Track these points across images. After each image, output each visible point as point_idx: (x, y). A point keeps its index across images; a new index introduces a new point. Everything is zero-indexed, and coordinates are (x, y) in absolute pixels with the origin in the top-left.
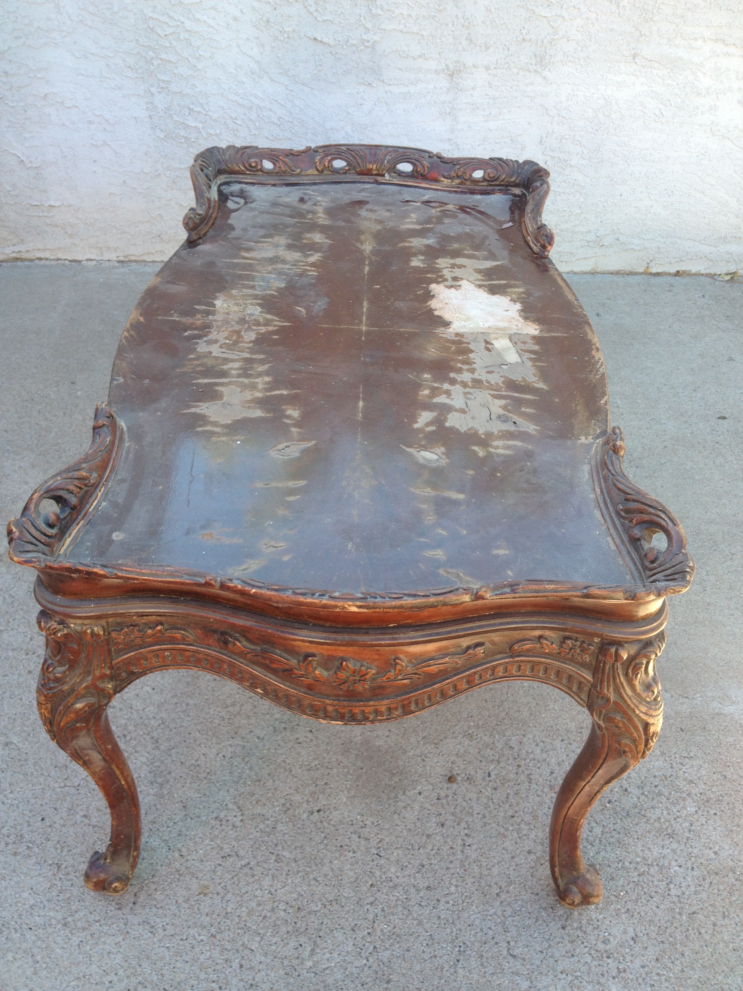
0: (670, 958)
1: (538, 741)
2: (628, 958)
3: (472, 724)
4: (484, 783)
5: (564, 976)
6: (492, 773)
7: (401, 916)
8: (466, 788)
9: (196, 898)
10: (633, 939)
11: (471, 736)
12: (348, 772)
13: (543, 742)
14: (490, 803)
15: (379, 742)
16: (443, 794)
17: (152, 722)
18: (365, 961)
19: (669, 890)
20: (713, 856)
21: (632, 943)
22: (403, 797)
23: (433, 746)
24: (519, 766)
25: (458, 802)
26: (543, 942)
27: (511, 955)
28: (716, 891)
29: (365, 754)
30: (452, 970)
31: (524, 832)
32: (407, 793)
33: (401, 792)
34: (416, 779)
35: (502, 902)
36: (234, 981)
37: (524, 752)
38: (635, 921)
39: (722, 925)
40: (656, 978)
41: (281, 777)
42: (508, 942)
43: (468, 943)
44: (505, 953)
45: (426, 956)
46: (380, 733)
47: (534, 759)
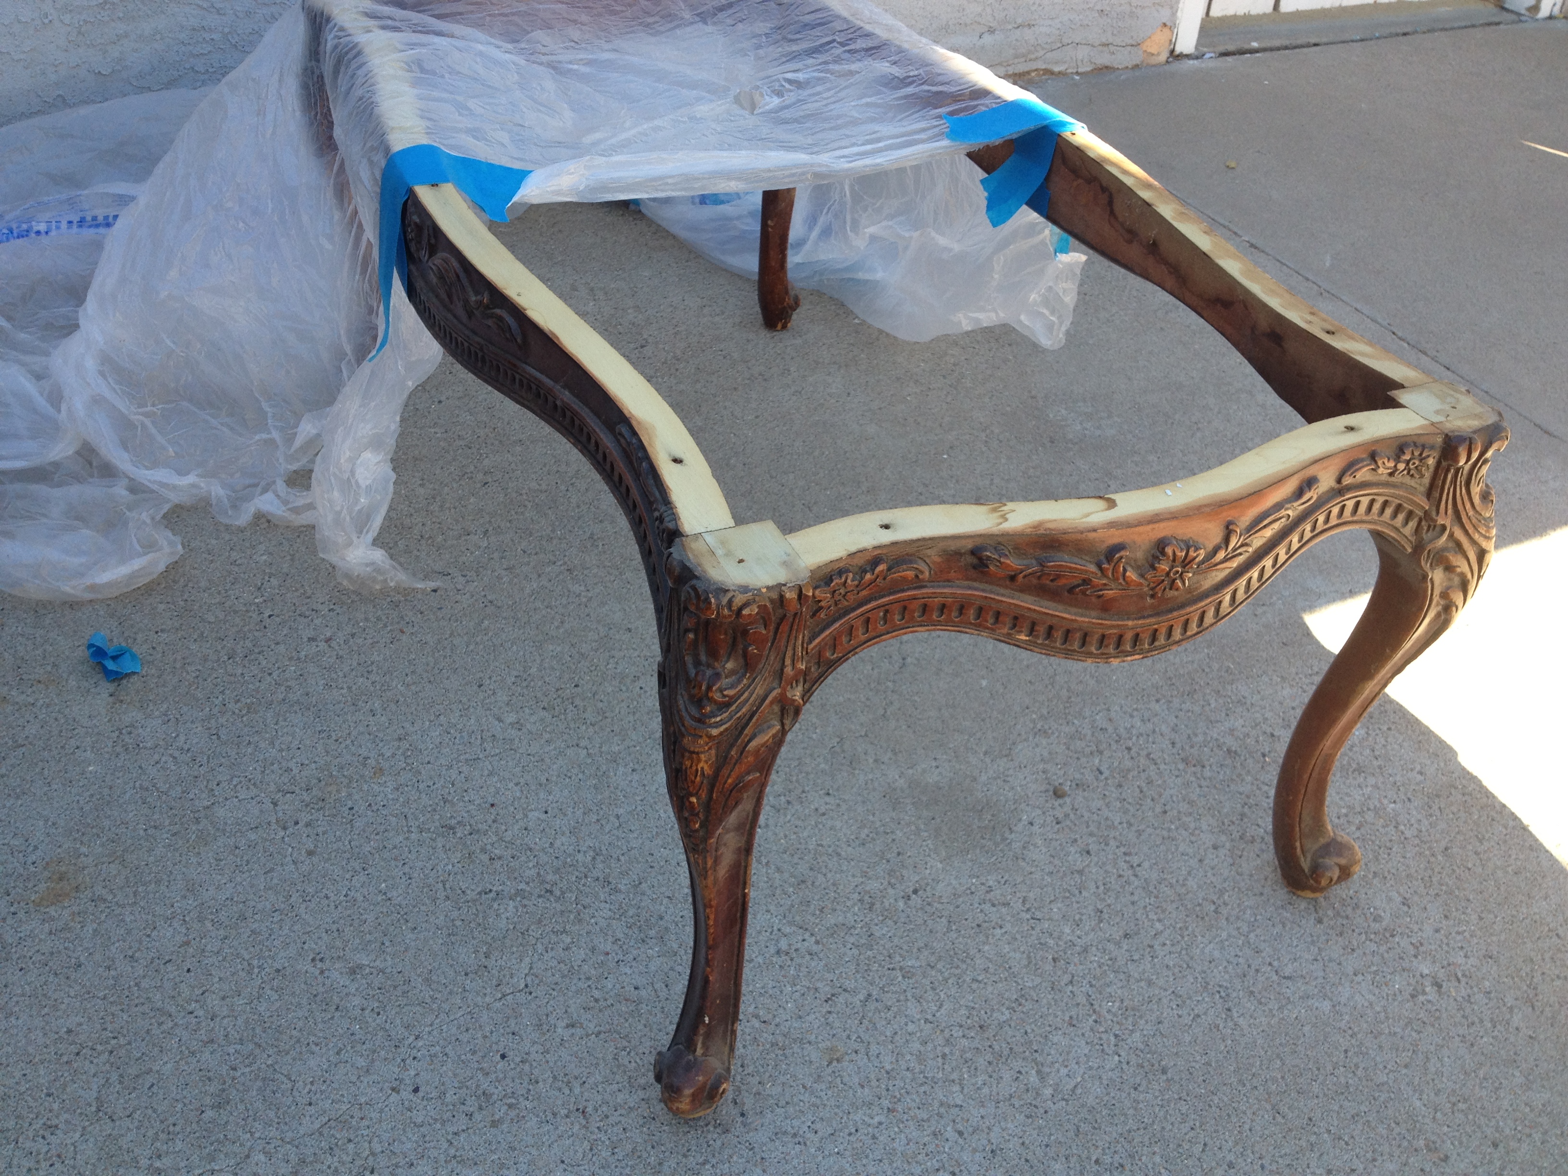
0: (1457, 910)
1: (1129, 710)
2: (1415, 928)
3: (1034, 716)
4: (1102, 784)
5: (1360, 978)
6: (1102, 768)
7: (1120, 984)
8: (1084, 797)
9: (829, 1070)
10: (1404, 904)
11: (1044, 733)
12: (918, 828)
13: (1136, 710)
14: (1127, 806)
15: (932, 778)
16: (1060, 816)
17: (580, 857)
18: (1116, 1058)
19: (1403, 833)
20: (1420, 778)
21: (1405, 908)
22: (1013, 835)
23: (1005, 759)
24: (1129, 749)
25: (1086, 818)
26: (1308, 947)
27: (1284, 978)
28: (1451, 816)
29: (924, 799)
30: (1230, 1024)
31: (1192, 825)
32: (1014, 828)
33: (1006, 829)
34: (1013, 807)
35: (1227, 919)
36: (966, 1157)
37: (1122, 730)
38: (1392, 882)
39: (1485, 852)
40: (1459, 938)
41: (830, 866)
42: (1270, 964)
43: (1225, 984)
44: (1275, 978)
45: (1187, 1020)
46: (924, 766)
47: (1141, 735)
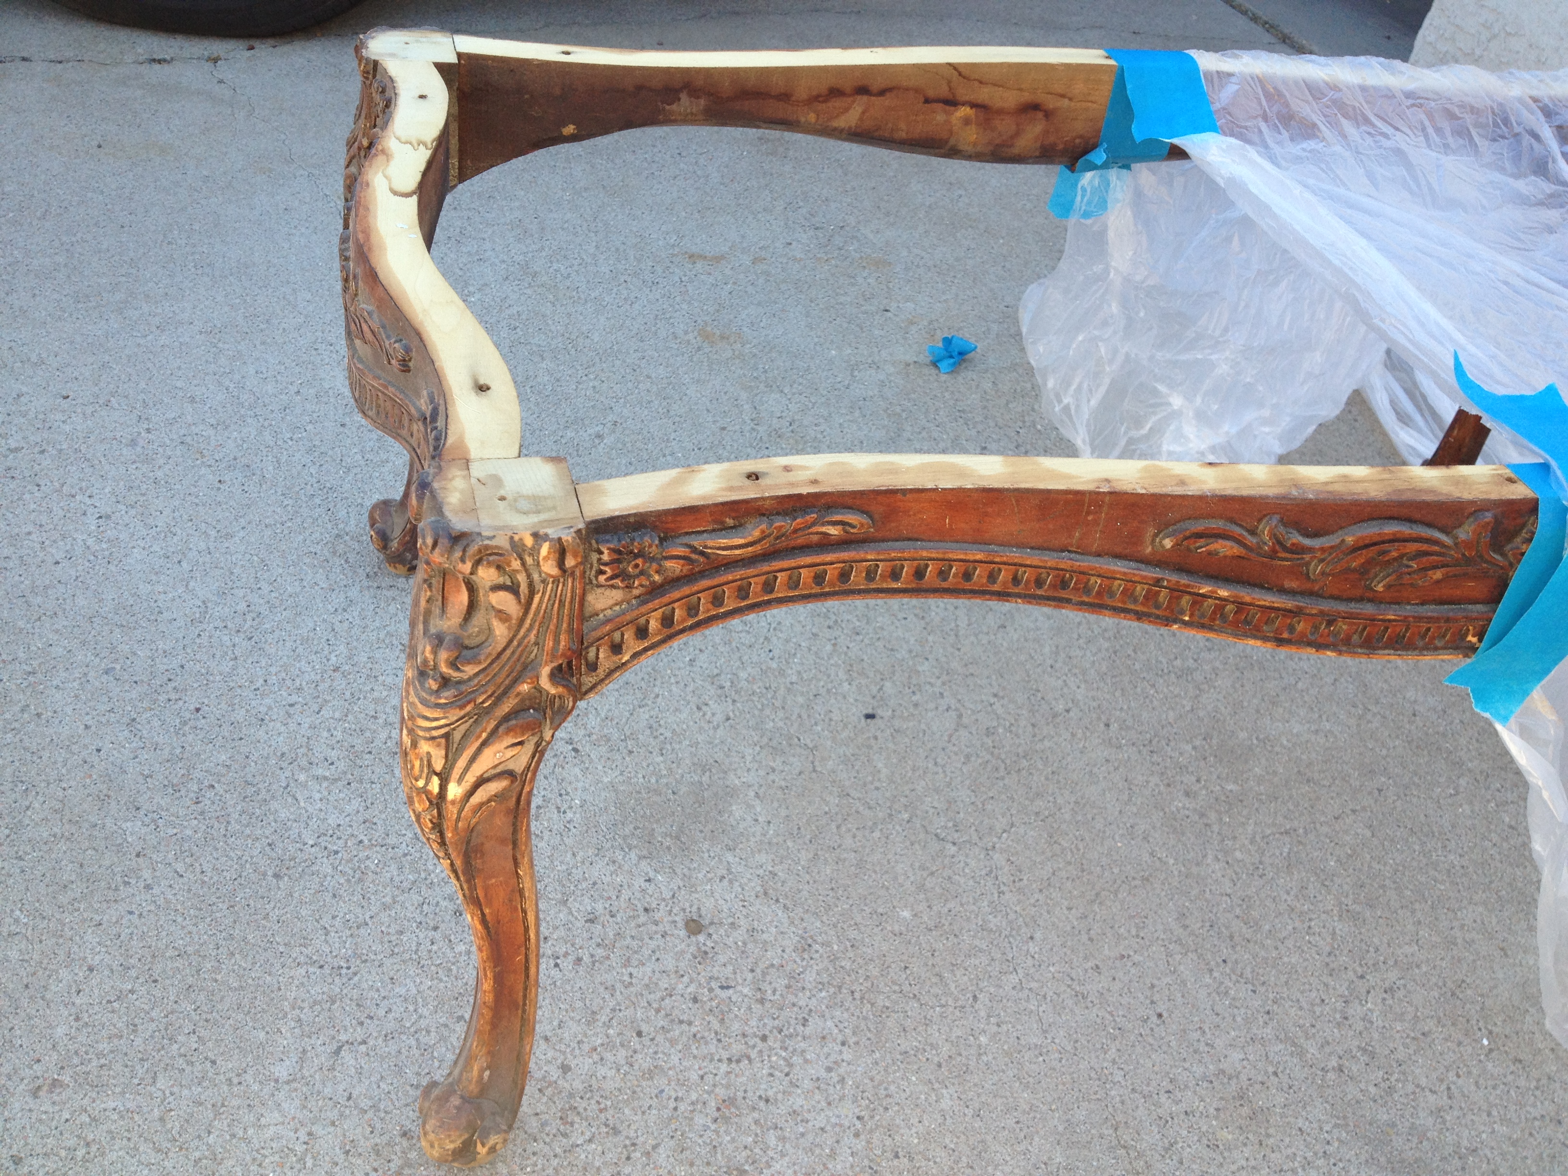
3: (836, 948)
4: (702, 980)
8: (683, 952)
11: (805, 947)
12: (661, 777)
14: (659, 995)
15: (737, 810)
16: (657, 915)
18: (311, 842)
22: (634, 857)
23: (759, 889)
24: (764, 1038)
25: (647, 940)
26: (371, 1098)
27: (340, 1048)
29: (706, 794)
30: (302, 959)
31: (608, 1056)
32: (644, 862)
33: (644, 853)
35: (446, 1026)
42: (364, 1042)
43: (356, 978)
44: (343, 1037)
45: (326, 921)
47: (790, 1065)
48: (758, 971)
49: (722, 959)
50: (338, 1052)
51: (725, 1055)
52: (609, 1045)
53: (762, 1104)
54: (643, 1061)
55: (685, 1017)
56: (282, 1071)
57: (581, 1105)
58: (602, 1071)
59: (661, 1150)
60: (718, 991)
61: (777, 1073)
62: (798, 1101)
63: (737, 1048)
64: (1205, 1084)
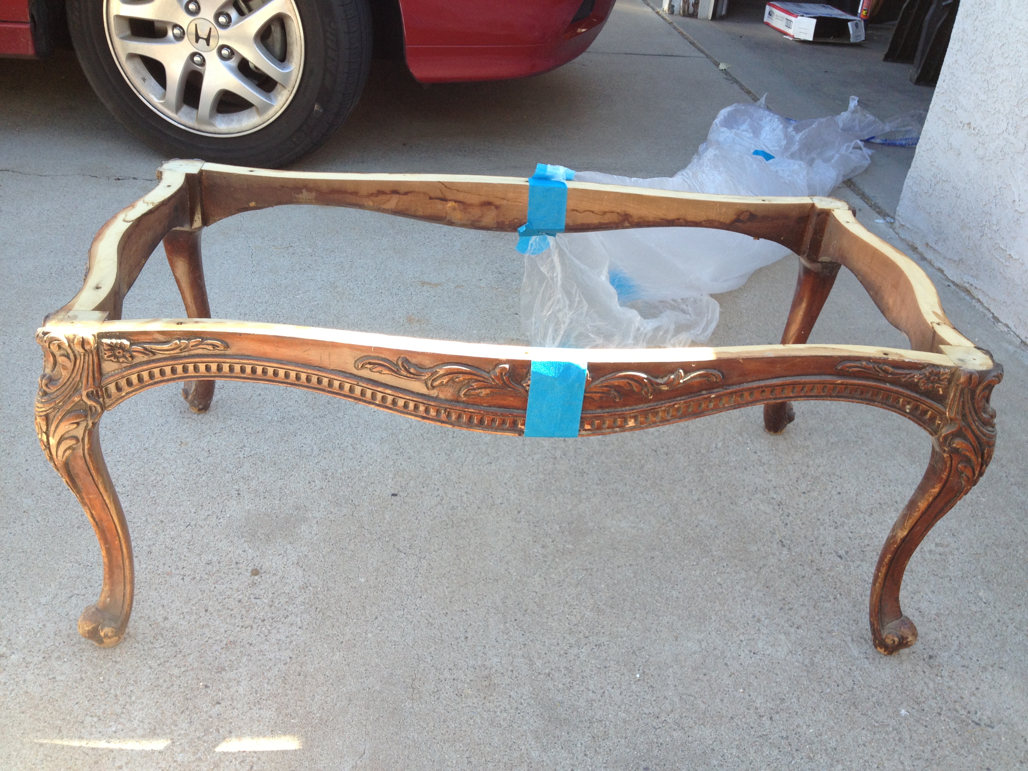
6: (258, 600)
8: (245, 582)
22: (242, 541)
23: (296, 561)
24: (263, 620)
32: (246, 543)
33: (248, 540)
34: (260, 549)
37: (280, 626)
47: (269, 633)
48: (276, 594)
49: (261, 587)
50: (70, 597)
51: (241, 624)
52: (190, 613)
53: (247, 646)
54: (203, 621)
55: (231, 607)
56: (43, 601)
57: (165, 633)
58: (182, 622)
59: (192, 656)
60: (253, 600)
61: (262, 635)
62: (266, 647)
63: (248, 622)
64: (472, 669)
